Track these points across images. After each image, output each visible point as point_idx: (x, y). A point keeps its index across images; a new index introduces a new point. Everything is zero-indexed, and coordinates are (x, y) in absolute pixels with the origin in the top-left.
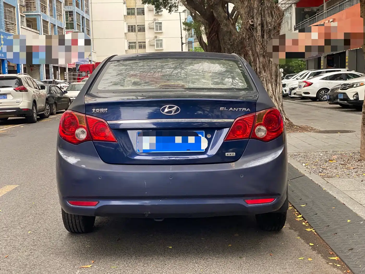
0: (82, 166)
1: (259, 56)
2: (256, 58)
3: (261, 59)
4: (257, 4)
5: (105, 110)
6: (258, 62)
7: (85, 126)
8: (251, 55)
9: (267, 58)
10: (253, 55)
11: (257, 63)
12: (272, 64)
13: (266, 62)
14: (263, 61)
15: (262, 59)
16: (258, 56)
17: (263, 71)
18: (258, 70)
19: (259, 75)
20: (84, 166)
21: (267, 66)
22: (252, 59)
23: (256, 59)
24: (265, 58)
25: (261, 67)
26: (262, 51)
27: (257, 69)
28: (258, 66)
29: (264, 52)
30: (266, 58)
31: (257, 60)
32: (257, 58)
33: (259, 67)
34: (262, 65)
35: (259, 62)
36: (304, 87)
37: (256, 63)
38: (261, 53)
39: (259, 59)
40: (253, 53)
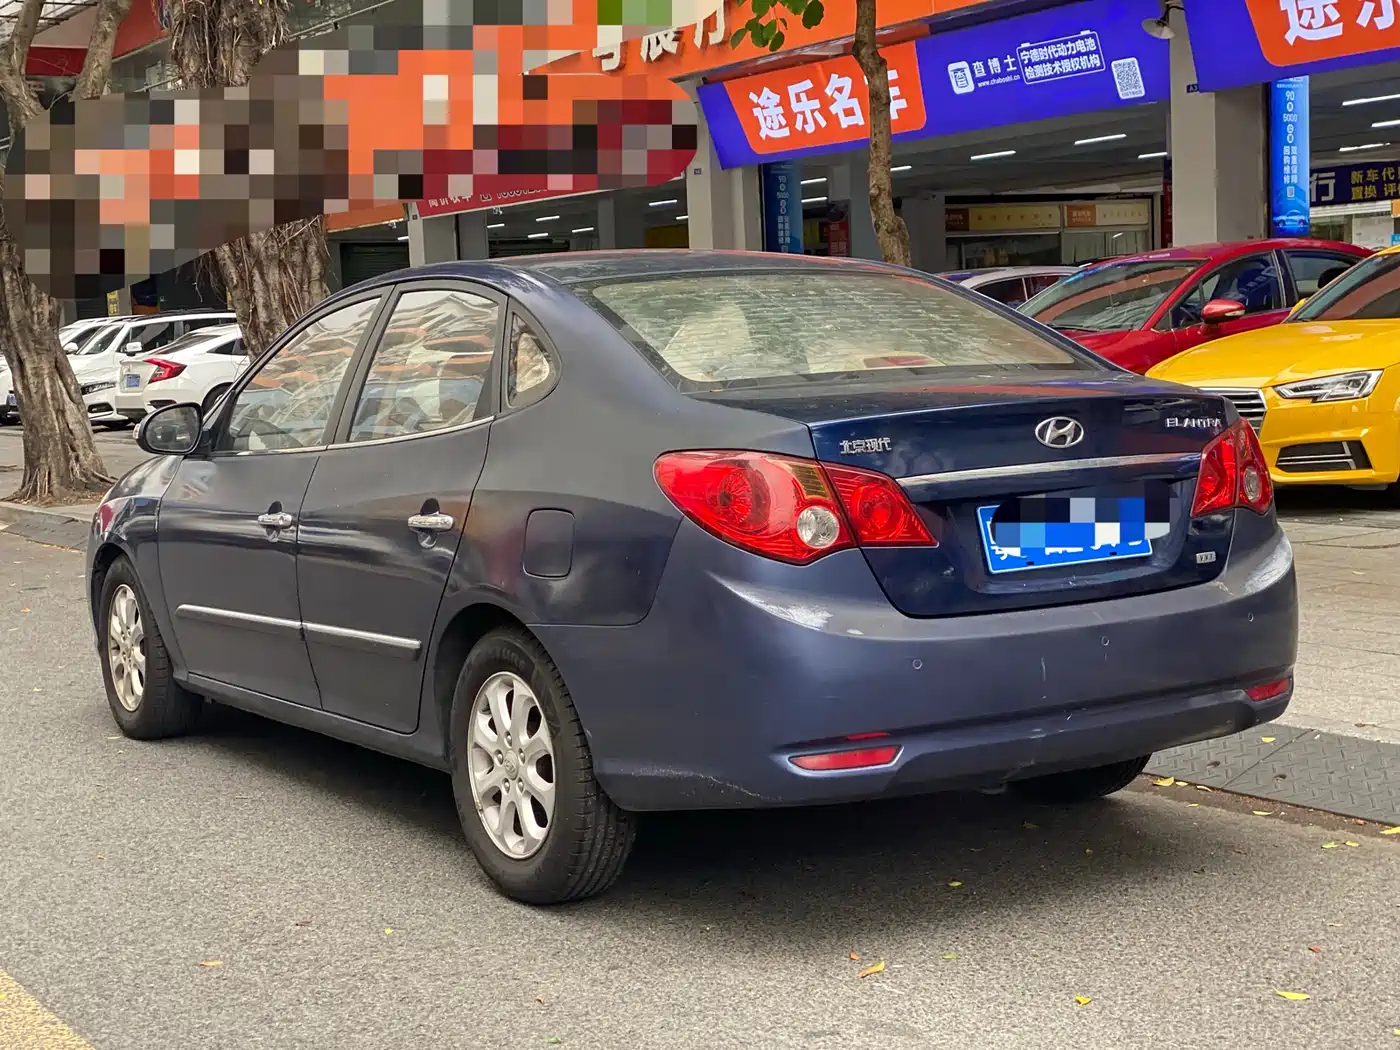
0: (851, 631)
1: (265, 263)
2: (250, 272)
3: (274, 275)
4: (245, 73)
5: (883, 444)
6: (258, 285)
7: (829, 499)
8: (228, 262)
9: (294, 272)
10: (237, 260)
11: (256, 289)
12: (310, 293)
13: (291, 286)
14: (281, 284)
15: (277, 276)
16: (259, 264)
17: (284, 321)
18: (262, 315)
19: (268, 336)
20: (856, 633)
21: (297, 302)
22: (234, 276)
23: (251, 277)
24: (285, 271)
25: (275, 305)
26: (275, 244)
27: (255, 310)
28: (260, 301)
29: (280, 250)
30: (290, 272)
31: (257, 277)
32: (256, 272)
33: (267, 306)
34: (277, 297)
35: (266, 284)
36: (151, 381)
37: (253, 291)
38: (270, 252)
39: (262, 275)
40: (238, 254)
